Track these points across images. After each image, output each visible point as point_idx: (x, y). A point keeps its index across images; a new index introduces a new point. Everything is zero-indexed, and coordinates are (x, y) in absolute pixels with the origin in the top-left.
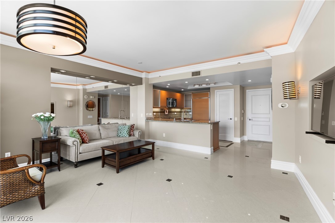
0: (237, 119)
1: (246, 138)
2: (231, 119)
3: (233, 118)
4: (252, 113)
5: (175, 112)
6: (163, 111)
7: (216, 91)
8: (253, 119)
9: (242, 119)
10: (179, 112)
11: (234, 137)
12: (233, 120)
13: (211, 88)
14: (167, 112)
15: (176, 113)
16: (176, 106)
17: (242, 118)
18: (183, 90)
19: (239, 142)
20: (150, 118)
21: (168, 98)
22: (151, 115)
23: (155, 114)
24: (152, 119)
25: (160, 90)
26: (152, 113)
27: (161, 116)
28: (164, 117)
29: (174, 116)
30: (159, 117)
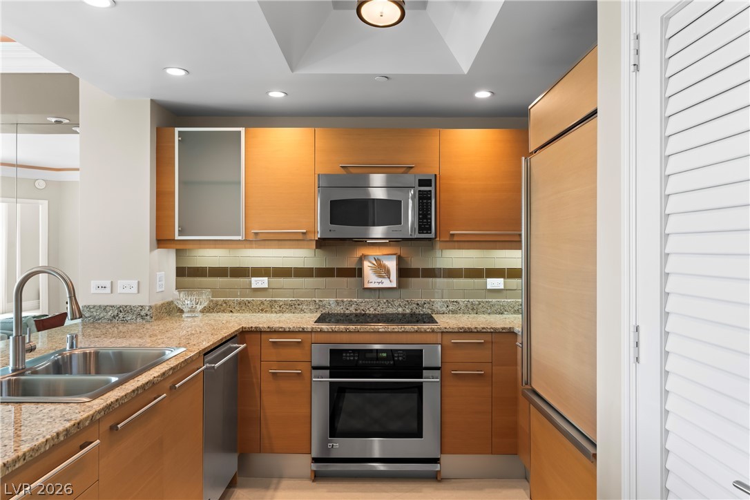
5: (492, 273)
14: (382, 271)
15: (495, 283)
16: (425, 227)
20: (116, 312)
21: (343, 172)
22: (135, 290)
23: (259, 286)
24: (129, 318)
25: (242, 130)
26: (137, 281)
27: (317, 299)
28: (352, 309)
29: (476, 301)
30: (297, 306)
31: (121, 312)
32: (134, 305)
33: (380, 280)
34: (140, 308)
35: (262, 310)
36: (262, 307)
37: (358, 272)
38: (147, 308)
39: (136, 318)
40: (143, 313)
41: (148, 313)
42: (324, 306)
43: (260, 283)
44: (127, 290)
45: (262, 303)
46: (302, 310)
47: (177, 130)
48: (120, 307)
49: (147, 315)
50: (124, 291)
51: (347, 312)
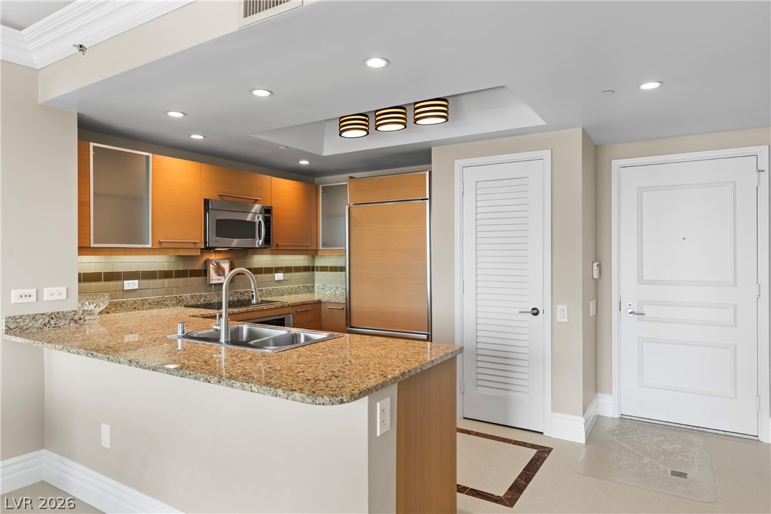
0: (569, 314)
1: (609, 407)
2: (535, 312)
3: (545, 307)
4: (641, 281)
5: (278, 270)
6: (198, 266)
7: (458, 164)
8: (646, 309)
9: (592, 313)
10: (298, 269)
11: (554, 410)
12: (545, 317)
13: (433, 149)
14: (220, 271)
15: (279, 276)
16: (267, 241)
17: (592, 305)
18: (304, 163)
19: (581, 439)
20: (47, 319)
21: (219, 198)
22: (64, 296)
23: (131, 287)
24: (62, 324)
25: (151, 155)
26: (65, 288)
27: (178, 296)
28: (202, 301)
29: (270, 288)
30: (163, 302)
31: (52, 318)
32: (65, 310)
33: (219, 277)
34: (74, 313)
35: (135, 308)
36: (135, 305)
37: (204, 273)
38: (81, 312)
39: (70, 323)
40: (76, 317)
41: (82, 317)
42: (183, 300)
43: (132, 285)
44: (55, 297)
45: (135, 302)
46: (167, 305)
47: (92, 145)
48: (52, 314)
49: (80, 319)
50: (52, 298)
51: (199, 303)
